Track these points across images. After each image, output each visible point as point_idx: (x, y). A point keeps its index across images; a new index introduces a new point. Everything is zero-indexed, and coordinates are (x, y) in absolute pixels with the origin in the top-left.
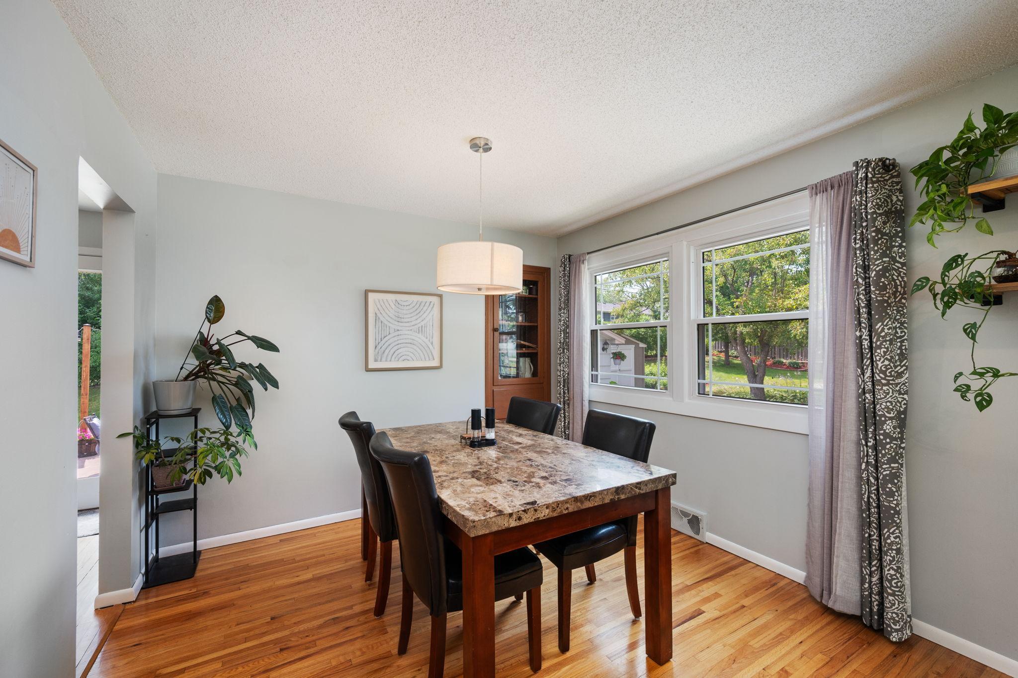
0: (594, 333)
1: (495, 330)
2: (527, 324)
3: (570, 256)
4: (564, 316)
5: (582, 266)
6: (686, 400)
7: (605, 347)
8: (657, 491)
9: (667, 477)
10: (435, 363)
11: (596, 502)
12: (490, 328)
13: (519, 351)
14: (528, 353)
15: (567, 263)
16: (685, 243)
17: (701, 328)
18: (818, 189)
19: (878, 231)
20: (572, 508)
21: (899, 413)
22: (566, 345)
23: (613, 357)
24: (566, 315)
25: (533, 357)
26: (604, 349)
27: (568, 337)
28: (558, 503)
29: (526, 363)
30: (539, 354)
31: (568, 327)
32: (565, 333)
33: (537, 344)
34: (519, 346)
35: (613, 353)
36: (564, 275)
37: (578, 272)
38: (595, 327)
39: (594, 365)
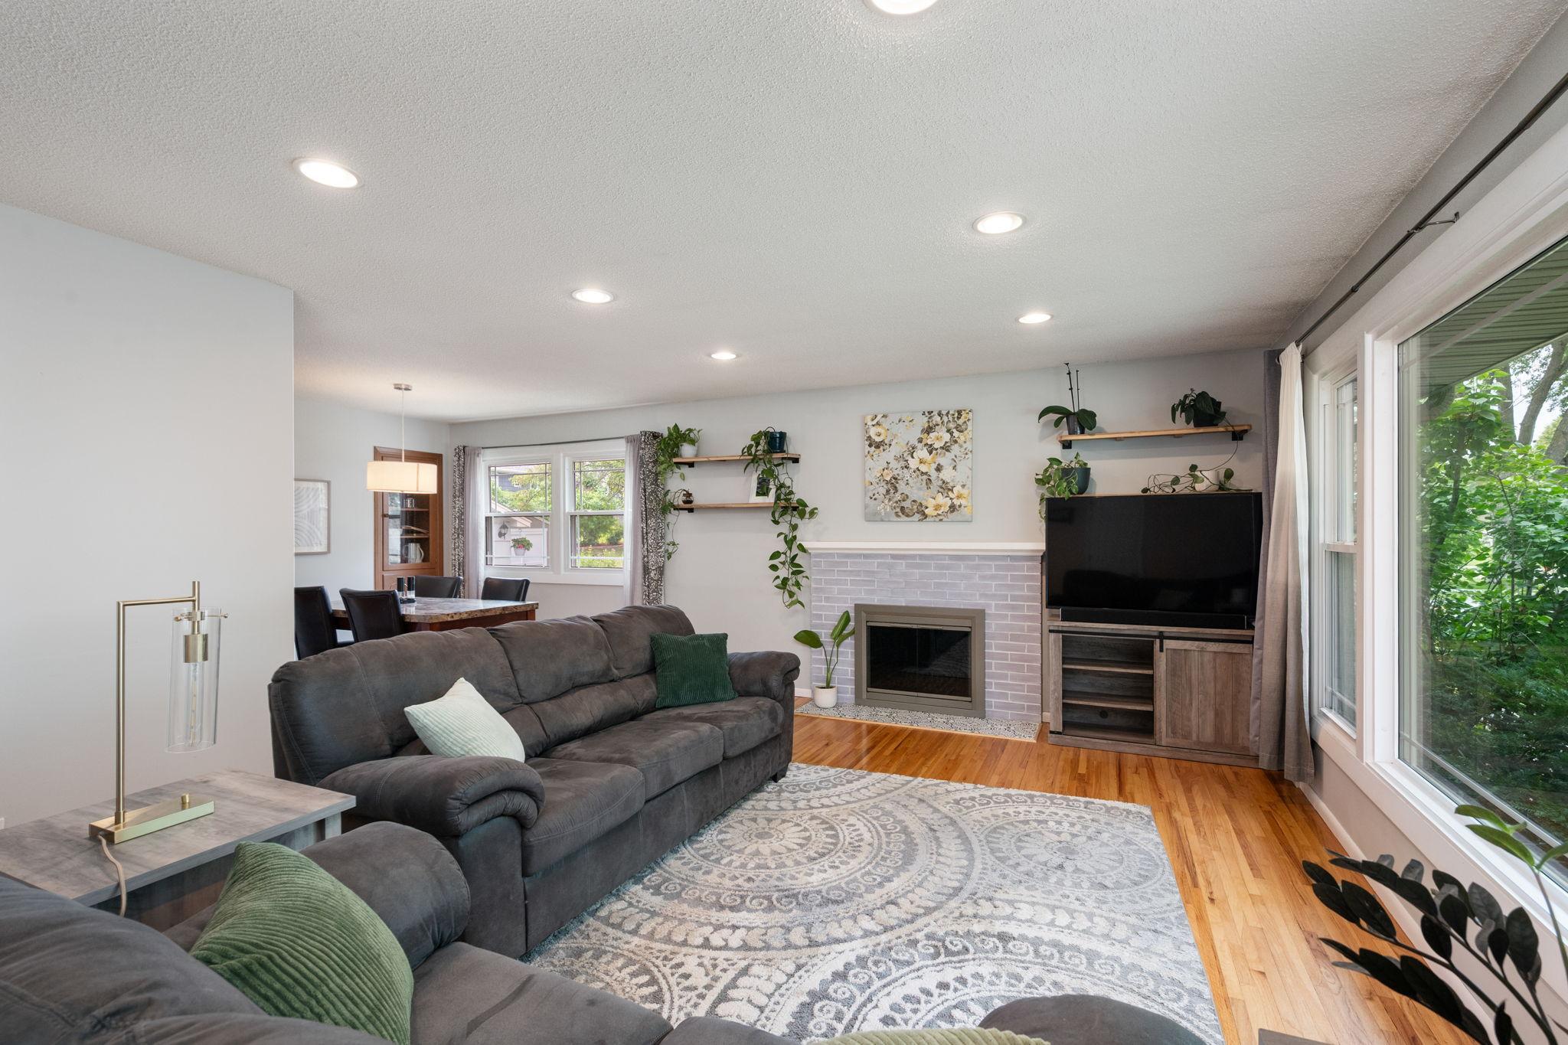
0: (488, 520)
1: (384, 516)
2: (415, 509)
3: (464, 447)
4: (459, 504)
5: (478, 459)
6: (563, 572)
7: (503, 531)
8: (527, 612)
9: (533, 605)
10: (323, 548)
11: (493, 614)
12: (380, 513)
13: (404, 537)
14: (420, 539)
15: (462, 453)
16: (562, 455)
17: (573, 517)
18: (630, 440)
19: (650, 471)
20: (479, 615)
21: (659, 567)
22: (461, 531)
23: (514, 546)
24: (461, 503)
25: (423, 543)
26: (501, 535)
27: (463, 524)
28: (472, 612)
29: (414, 549)
30: (431, 540)
31: (462, 514)
32: (460, 519)
33: (428, 529)
34: (407, 532)
35: (514, 540)
36: (459, 465)
37: (473, 464)
38: (489, 515)
39: (488, 548)
